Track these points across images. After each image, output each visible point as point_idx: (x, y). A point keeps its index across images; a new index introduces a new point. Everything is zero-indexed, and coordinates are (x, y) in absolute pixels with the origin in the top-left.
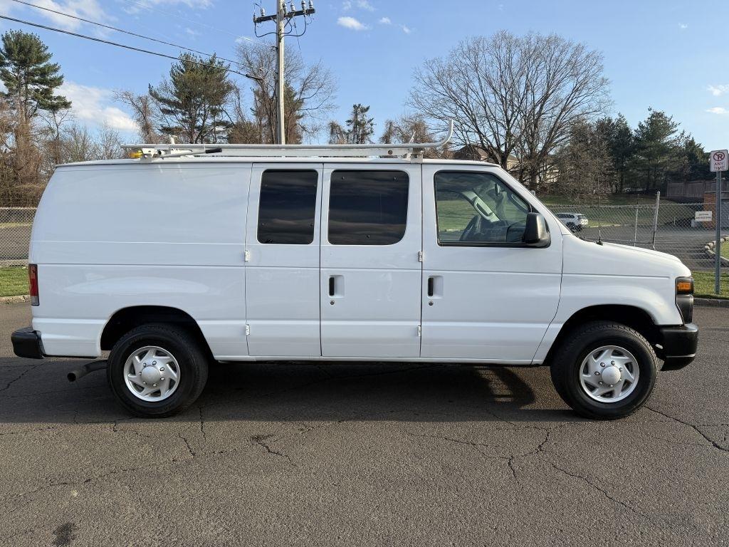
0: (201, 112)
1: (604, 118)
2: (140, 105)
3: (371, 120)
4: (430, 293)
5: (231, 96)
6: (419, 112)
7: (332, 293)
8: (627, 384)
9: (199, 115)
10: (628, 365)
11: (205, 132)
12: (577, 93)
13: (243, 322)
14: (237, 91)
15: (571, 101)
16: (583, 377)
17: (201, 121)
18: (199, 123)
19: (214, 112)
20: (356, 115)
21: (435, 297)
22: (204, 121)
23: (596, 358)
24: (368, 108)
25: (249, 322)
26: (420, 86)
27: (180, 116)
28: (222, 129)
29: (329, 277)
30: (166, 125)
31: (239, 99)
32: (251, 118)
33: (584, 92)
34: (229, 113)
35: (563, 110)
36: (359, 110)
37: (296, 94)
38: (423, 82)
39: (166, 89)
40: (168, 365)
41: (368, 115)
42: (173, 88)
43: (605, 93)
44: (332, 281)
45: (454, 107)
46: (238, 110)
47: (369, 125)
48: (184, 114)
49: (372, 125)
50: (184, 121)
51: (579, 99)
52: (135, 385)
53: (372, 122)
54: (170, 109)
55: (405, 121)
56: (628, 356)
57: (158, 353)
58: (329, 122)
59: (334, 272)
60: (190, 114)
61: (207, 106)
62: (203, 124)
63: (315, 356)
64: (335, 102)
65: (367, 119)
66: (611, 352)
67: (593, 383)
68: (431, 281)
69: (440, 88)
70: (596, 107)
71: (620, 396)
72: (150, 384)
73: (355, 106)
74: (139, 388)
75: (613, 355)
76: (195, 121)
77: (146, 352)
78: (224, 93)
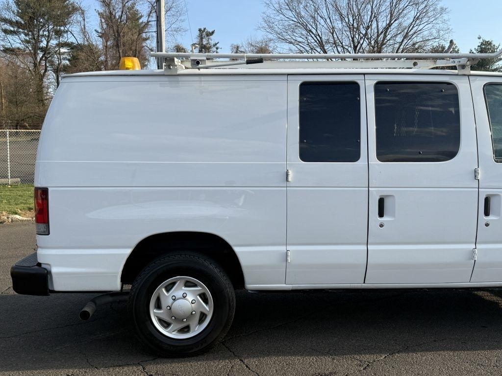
0: (45, 33)
1: (438, 45)
3: (216, 44)
4: (487, 213)
5: (76, 17)
6: (271, 36)
7: (381, 214)
9: (43, 36)
11: (49, 53)
12: (418, 21)
13: (283, 248)
14: (83, 13)
15: (412, 29)
17: (46, 43)
18: (43, 44)
19: (59, 33)
20: (202, 39)
21: (491, 218)
22: (48, 42)
24: (213, 32)
25: (289, 248)
26: (271, 12)
27: (23, 36)
28: (66, 51)
29: (378, 198)
30: (8, 45)
31: (84, 20)
33: (425, 19)
34: (74, 35)
35: (405, 37)
36: (204, 34)
37: (141, 16)
38: (274, 8)
39: (8, 9)
40: (198, 297)
41: (213, 39)
42: (14, 8)
43: (444, 22)
44: (381, 202)
45: (304, 32)
46: (84, 31)
47: (214, 49)
48: (26, 35)
49: (217, 48)
50: (28, 42)
51: (421, 27)
52: (160, 321)
53: (218, 45)
54: (12, 29)
55: (252, 45)
57: (188, 284)
58: (174, 45)
59: (384, 192)
60: (33, 34)
61: (51, 27)
62: (47, 45)
63: (358, 284)
64: (184, 25)
65: (212, 42)
68: (487, 201)
69: (290, 14)
70: (435, 34)
72: (178, 319)
73: (200, 30)
74: (166, 324)
76: (38, 41)
77: (173, 284)
78: (69, 14)
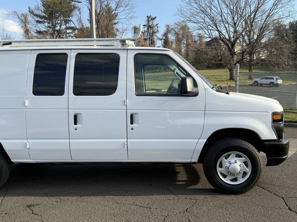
0: (59, 22)
1: (293, 21)
2: (23, 18)
3: (157, 25)
4: (132, 123)
5: (76, 12)
6: (182, 19)
7: (76, 123)
8: (245, 174)
9: (58, 23)
10: (245, 163)
11: (61, 33)
12: (276, 6)
13: (25, 141)
14: (79, 9)
15: (272, 11)
16: (219, 169)
17: (59, 27)
18: (58, 28)
19: (66, 22)
20: (149, 22)
21: (134, 125)
22: (60, 27)
23: (226, 159)
24: (155, 18)
25: (29, 141)
26: (184, 4)
27: (46, 24)
28: (71, 31)
29: (73, 115)
30: (39, 30)
31: (80, 13)
32: (87, 24)
33: (280, 6)
34: (74, 22)
35: (268, 16)
36: (150, 19)
37: (113, 10)
38: (185, 2)
39: (38, 9)
41: (155, 22)
42: (42, 8)
43: (292, 6)
44: (75, 117)
45: (203, 16)
46: (80, 21)
47: (156, 28)
48: (49, 23)
49: (158, 27)
50: (49, 27)
51: (277, 10)
53: (158, 25)
54: (40, 20)
55: (177, 25)
56: (245, 157)
58: (132, 26)
59: (77, 111)
60: (52, 23)
61: (62, 18)
62: (60, 29)
64: (135, 15)
65: (155, 24)
66: (235, 155)
67: (225, 173)
68: (132, 116)
69: (195, 5)
70: (287, 15)
71: (241, 181)
73: (148, 17)
75: (236, 157)
76: (55, 26)
78: (71, 11)
